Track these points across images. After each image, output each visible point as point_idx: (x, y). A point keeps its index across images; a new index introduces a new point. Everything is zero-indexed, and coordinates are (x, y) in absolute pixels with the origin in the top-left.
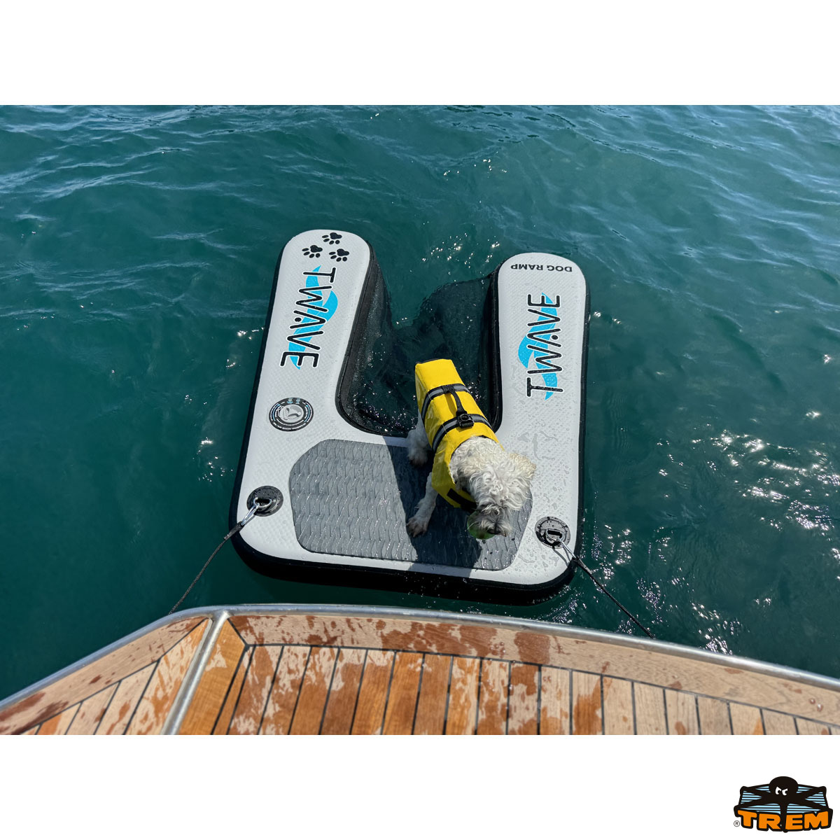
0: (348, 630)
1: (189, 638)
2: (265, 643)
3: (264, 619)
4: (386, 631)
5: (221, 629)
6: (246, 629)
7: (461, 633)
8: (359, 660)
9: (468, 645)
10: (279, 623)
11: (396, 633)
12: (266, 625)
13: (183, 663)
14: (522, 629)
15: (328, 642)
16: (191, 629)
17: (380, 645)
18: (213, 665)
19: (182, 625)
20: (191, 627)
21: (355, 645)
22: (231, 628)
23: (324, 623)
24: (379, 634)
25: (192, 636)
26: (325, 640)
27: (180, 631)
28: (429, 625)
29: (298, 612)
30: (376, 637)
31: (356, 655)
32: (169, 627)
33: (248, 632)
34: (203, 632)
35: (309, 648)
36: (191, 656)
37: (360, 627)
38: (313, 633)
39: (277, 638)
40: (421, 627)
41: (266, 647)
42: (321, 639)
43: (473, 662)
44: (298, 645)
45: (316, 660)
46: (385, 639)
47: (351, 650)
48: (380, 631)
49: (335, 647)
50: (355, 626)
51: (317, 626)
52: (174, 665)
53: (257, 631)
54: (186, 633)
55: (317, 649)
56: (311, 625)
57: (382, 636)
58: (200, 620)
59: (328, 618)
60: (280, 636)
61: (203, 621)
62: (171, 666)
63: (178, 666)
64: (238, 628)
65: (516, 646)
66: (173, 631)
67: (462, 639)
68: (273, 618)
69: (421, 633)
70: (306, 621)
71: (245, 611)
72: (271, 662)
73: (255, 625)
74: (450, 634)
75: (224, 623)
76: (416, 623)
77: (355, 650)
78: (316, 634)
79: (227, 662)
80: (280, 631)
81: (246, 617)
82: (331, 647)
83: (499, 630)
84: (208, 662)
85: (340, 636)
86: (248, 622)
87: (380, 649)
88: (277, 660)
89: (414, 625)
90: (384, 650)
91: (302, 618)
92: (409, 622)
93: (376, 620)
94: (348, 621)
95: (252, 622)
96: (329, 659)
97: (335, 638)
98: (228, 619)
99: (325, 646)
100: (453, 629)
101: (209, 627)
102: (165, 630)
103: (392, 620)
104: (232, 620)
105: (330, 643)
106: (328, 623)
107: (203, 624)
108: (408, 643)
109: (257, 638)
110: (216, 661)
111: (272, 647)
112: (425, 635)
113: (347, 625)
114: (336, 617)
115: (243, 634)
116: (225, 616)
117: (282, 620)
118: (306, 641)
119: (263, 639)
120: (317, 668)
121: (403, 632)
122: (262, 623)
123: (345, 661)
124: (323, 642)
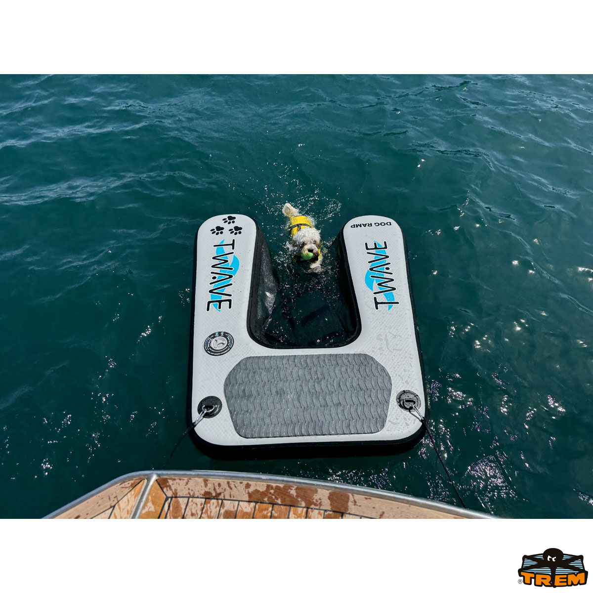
0: (228, 488)
1: (133, 492)
2: (178, 496)
3: (178, 481)
4: (251, 490)
5: (152, 486)
6: (167, 487)
7: (296, 492)
8: (234, 508)
9: (299, 499)
10: (187, 483)
11: (257, 491)
12: (179, 484)
13: (129, 508)
14: (334, 489)
15: (216, 496)
16: (134, 486)
17: (247, 499)
18: (146, 509)
19: (129, 484)
20: (134, 485)
21: (232, 498)
22: (158, 486)
23: (214, 484)
24: (247, 492)
25: (135, 491)
26: (214, 494)
27: (127, 487)
28: (277, 486)
29: (198, 476)
30: (245, 493)
31: (232, 505)
32: (121, 484)
33: (168, 488)
34: (141, 488)
35: (204, 500)
36: (134, 503)
37: (235, 487)
38: (207, 490)
39: (185, 493)
40: (272, 488)
41: (179, 499)
42: (211, 494)
43: (302, 511)
44: (198, 497)
45: (208, 508)
46: (250, 495)
47: (230, 502)
48: (247, 490)
49: (220, 499)
50: (232, 486)
51: (209, 486)
52: (123, 509)
53: (173, 488)
54: (131, 488)
55: (209, 500)
56: (206, 485)
57: (249, 493)
58: (140, 480)
59: (217, 481)
60: (187, 491)
61: (141, 481)
62: (122, 510)
63: (126, 510)
64: (162, 486)
65: (329, 501)
66: (123, 488)
67: (296, 496)
68: (183, 480)
69: (272, 491)
70: (203, 482)
71: (167, 474)
72: (181, 508)
73: (173, 484)
74: (290, 492)
75: (154, 482)
76: (269, 485)
77: (232, 501)
78: (209, 491)
79: (155, 508)
80: (187, 489)
81: (167, 479)
82: (217, 499)
83: (319, 490)
84: (144, 508)
85: (223, 492)
86: (168, 482)
87: (246, 501)
88: (185, 507)
89: (268, 486)
90: (249, 502)
91: (201, 480)
92: (265, 484)
93: (245, 482)
94: (228, 483)
95: (170, 482)
96: (216, 507)
97: (220, 494)
98: (156, 480)
99: (214, 499)
100: (292, 489)
101: (145, 485)
102: (118, 486)
103: (255, 482)
104: (158, 481)
105: (217, 497)
106: (216, 484)
107: (141, 483)
108: (264, 498)
109: (173, 493)
110: (148, 507)
111: (182, 499)
112: (274, 492)
113: (227, 485)
114: (221, 480)
115: (165, 490)
116: (154, 478)
117: (188, 481)
118: (203, 495)
119: (177, 493)
120: (209, 513)
121: (261, 491)
122: (177, 483)
123: (225, 508)
124: (212, 496)
